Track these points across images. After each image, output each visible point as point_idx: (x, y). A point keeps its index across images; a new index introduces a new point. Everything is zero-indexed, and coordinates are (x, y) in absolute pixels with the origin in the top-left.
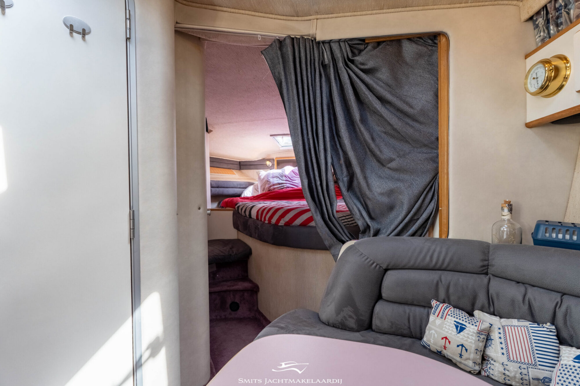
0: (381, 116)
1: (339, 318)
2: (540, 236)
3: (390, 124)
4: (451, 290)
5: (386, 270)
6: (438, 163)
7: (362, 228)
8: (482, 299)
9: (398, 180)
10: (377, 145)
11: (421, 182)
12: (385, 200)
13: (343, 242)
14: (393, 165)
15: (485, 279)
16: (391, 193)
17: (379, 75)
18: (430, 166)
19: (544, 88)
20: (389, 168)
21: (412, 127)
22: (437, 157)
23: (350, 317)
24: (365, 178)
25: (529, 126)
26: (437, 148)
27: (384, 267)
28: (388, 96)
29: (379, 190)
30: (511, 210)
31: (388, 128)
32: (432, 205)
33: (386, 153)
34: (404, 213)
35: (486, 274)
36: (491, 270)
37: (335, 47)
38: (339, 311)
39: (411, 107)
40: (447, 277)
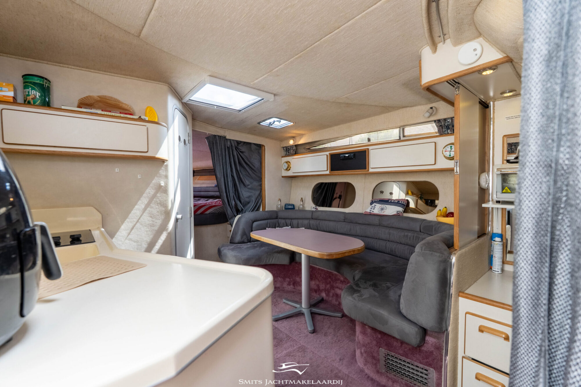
0: (246, 169)
1: (242, 240)
2: (286, 208)
3: (248, 172)
4: (271, 224)
5: (253, 222)
6: (261, 186)
7: (240, 210)
8: (277, 225)
9: (251, 192)
10: (244, 180)
11: (257, 193)
12: (247, 200)
13: (235, 216)
14: (249, 187)
15: (277, 220)
16: (249, 197)
17: (245, 154)
18: (259, 187)
19: (287, 169)
20: (248, 188)
21: (254, 174)
22: (261, 184)
23: (245, 239)
24: (241, 192)
25: (283, 177)
26: (261, 181)
27: (253, 221)
28: (248, 163)
29: (245, 196)
30: (280, 201)
31: (247, 173)
32: (260, 200)
33: (247, 182)
34: (254, 203)
35: (277, 219)
36: (279, 217)
37: (232, 142)
38: (242, 237)
39: (254, 167)
40: (269, 221)
